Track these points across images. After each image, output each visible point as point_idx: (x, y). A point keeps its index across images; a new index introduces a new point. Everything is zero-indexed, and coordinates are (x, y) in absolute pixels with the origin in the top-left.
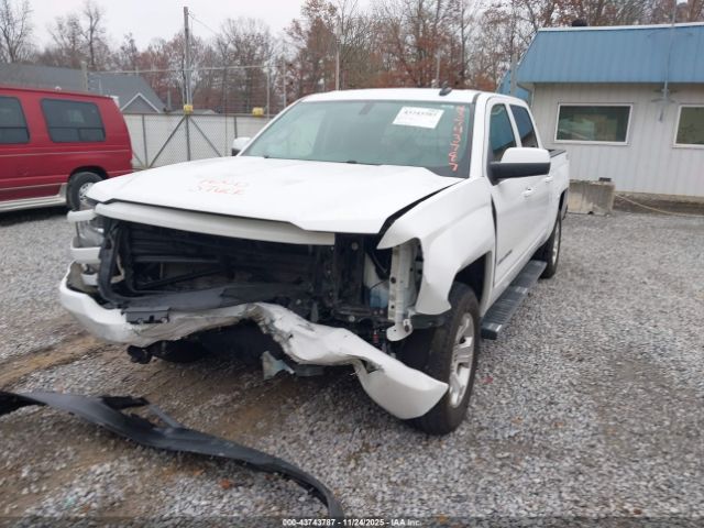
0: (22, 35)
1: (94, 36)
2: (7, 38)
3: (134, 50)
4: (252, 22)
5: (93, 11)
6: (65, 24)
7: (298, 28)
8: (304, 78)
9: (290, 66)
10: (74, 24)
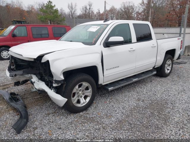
0: (75, 11)
1: (90, 10)
2: (71, 12)
3: (99, 13)
4: (130, 3)
5: (90, 4)
6: (84, 8)
7: (143, 3)
8: (144, 17)
9: (140, 14)
10: (86, 8)
